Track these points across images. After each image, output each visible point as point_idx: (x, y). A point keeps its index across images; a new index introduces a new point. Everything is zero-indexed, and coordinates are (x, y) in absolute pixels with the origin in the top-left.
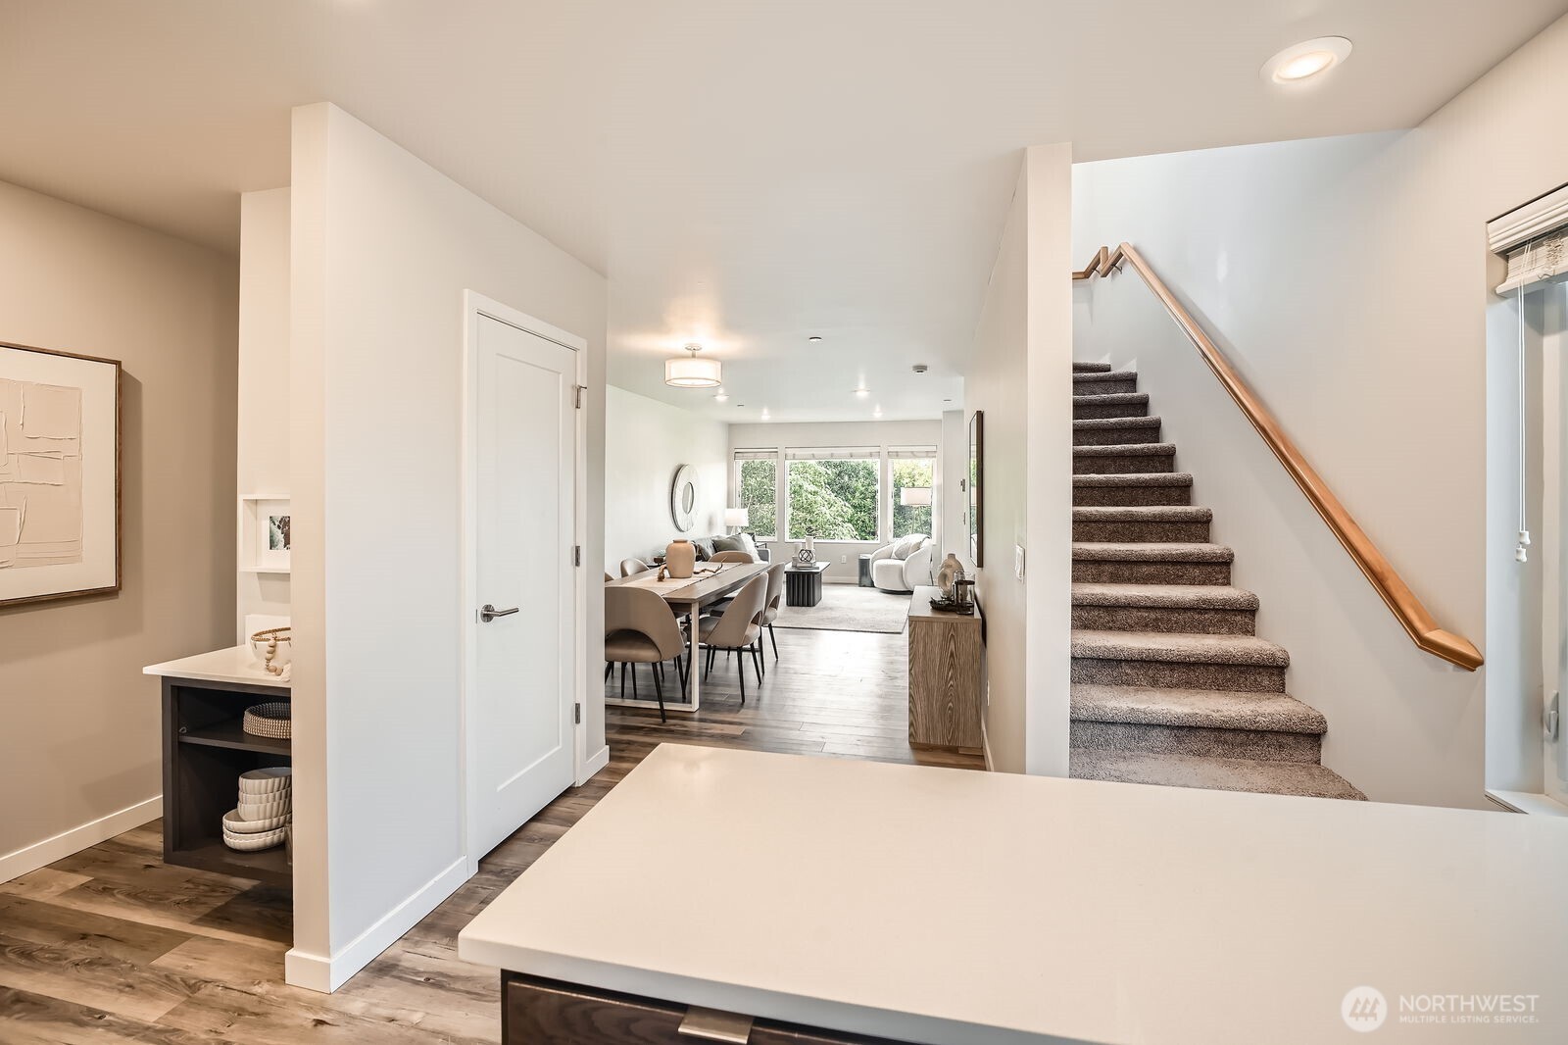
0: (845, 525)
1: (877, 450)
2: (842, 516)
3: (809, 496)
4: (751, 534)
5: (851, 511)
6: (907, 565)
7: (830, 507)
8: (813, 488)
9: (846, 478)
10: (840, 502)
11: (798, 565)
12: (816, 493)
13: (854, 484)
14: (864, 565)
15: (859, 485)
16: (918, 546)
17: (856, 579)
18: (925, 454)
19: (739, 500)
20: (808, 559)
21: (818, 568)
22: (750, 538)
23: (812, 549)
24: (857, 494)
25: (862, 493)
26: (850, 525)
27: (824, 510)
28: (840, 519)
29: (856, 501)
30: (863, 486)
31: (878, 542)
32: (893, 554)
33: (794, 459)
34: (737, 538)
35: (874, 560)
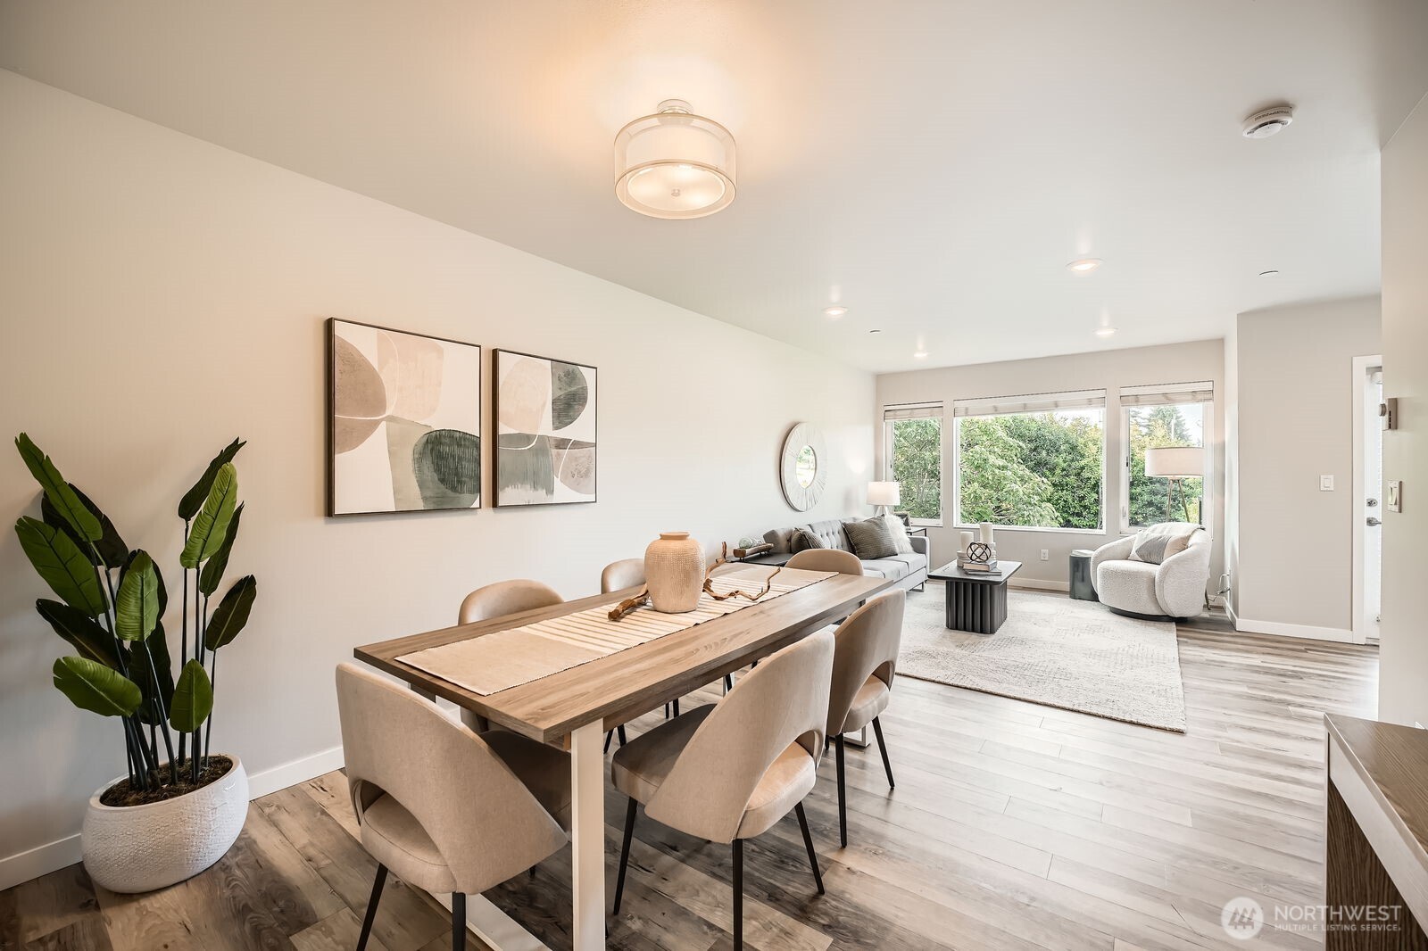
0: (1043, 505)
1: (1101, 394)
2: (1038, 494)
3: (997, 471)
4: (902, 516)
5: (1051, 489)
6: (1165, 573)
7: (1023, 484)
8: (1001, 462)
9: (1044, 453)
10: (1037, 478)
11: (967, 567)
12: (1004, 468)
13: (1054, 459)
14: (1079, 567)
15: (1059, 460)
16: (1183, 543)
17: (1066, 585)
18: (1190, 397)
19: (891, 472)
20: (984, 558)
21: (999, 574)
22: (900, 522)
23: (991, 542)
24: (1058, 471)
25: (1063, 470)
26: (1049, 505)
27: (1015, 487)
28: (1037, 498)
29: (1056, 479)
30: (1064, 462)
31: (1103, 532)
32: (1133, 552)
33: (967, 414)
34: (877, 523)
35: (1099, 559)
